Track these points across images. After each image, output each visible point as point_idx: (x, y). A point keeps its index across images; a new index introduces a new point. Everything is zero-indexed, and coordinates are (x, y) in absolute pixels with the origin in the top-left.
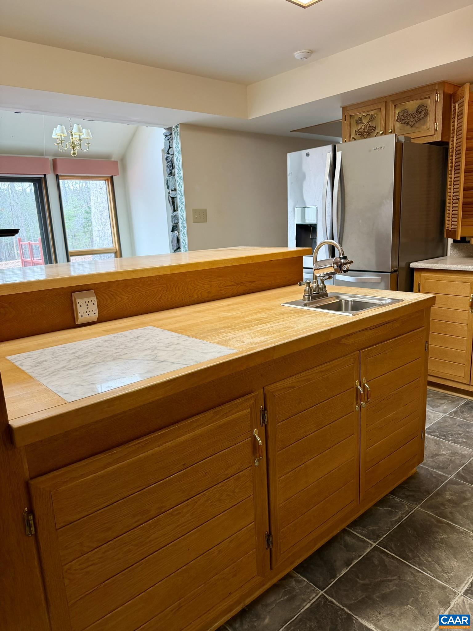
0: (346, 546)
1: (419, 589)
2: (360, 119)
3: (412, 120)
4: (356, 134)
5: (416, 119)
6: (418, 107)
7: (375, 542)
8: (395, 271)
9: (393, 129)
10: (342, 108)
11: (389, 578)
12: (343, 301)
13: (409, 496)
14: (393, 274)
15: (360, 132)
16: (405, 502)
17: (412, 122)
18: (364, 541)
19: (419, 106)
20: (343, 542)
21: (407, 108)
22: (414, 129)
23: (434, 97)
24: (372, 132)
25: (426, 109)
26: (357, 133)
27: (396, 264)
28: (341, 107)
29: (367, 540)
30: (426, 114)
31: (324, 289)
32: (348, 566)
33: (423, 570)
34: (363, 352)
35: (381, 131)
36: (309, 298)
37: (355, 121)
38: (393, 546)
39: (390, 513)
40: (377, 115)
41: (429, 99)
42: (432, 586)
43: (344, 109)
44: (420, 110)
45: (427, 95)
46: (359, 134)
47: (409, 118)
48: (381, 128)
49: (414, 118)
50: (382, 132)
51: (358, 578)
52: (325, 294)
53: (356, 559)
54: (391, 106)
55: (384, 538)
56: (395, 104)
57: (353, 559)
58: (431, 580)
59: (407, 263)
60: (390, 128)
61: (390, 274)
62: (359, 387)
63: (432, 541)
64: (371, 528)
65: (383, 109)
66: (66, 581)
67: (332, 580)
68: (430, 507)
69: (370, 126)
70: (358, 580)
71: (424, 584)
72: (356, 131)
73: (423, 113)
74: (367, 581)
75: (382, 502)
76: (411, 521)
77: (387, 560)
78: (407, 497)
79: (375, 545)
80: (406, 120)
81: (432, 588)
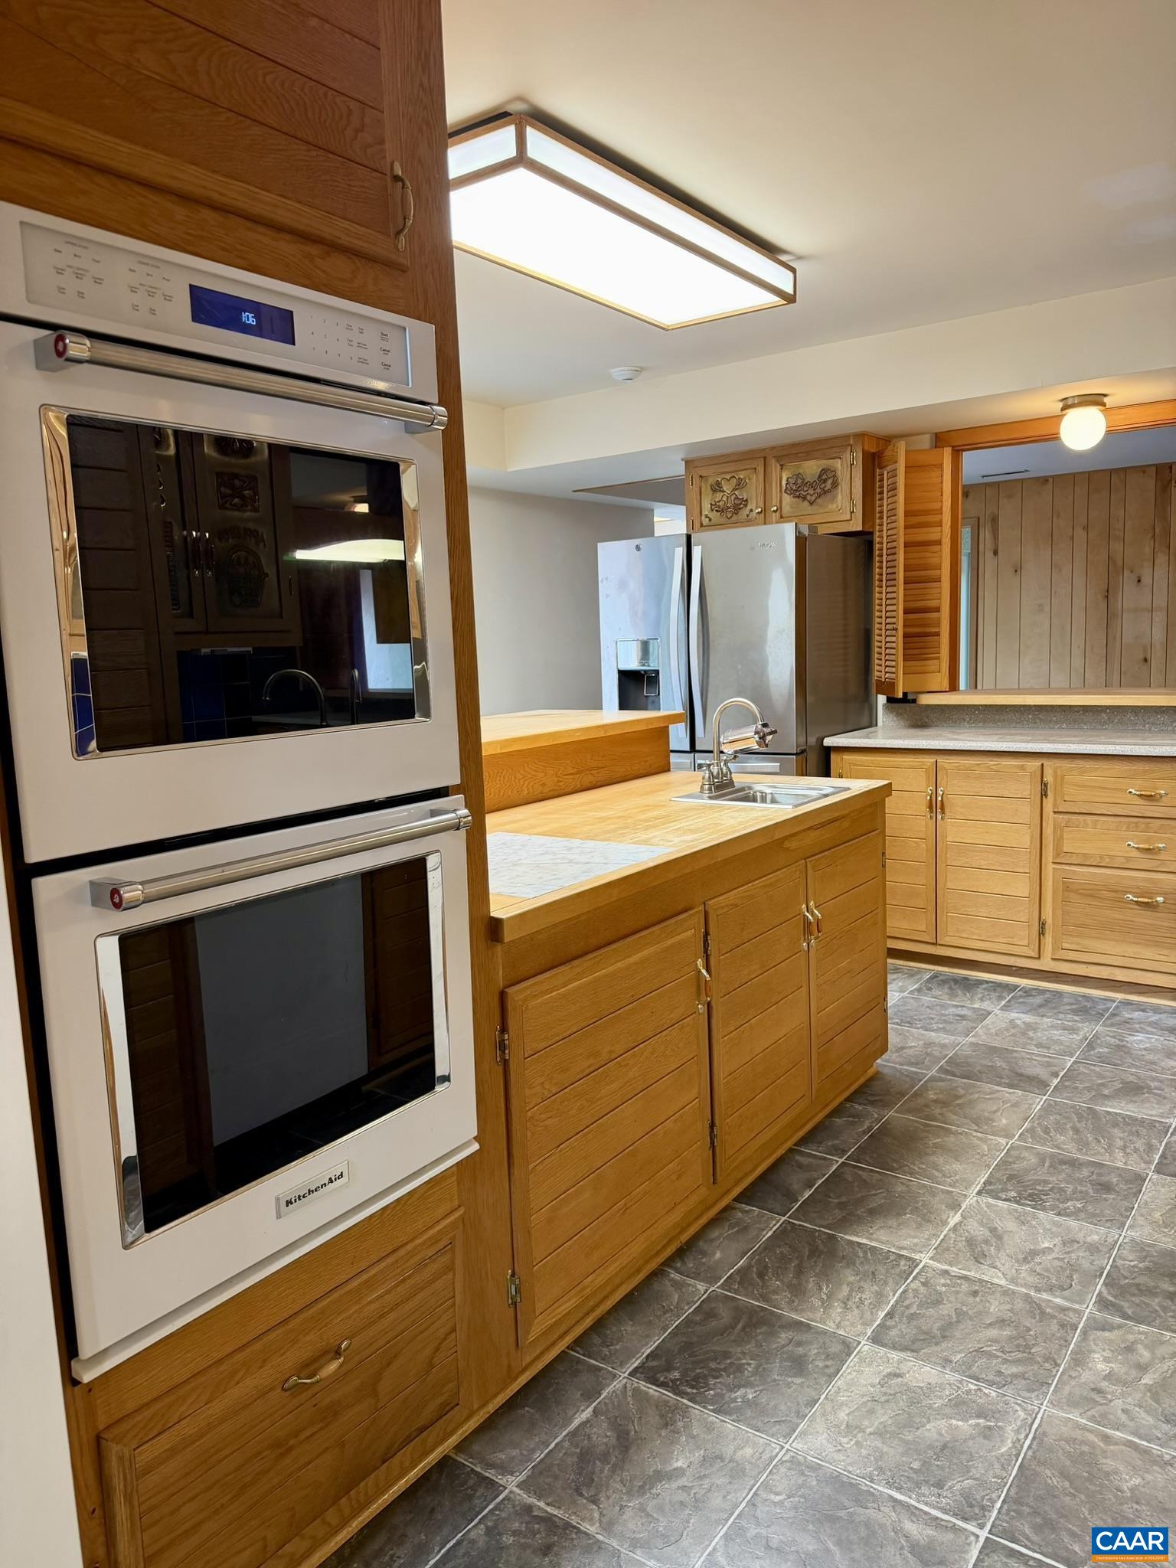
0: (800, 1166)
1: (916, 1197)
2: (718, 484)
3: (811, 491)
4: (712, 510)
5: (819, 491)
6: (821, 472)
7: (841, 1158)
8: (802, 752)
9: (778, 505)
10: (684, 462)
11: (873, 1192)
12: (758, 793)
13: (875, 1101)
14: (800, 757)
15: (719, 507)
16: (870, 1109)
17: (812, 495)
18: (825, 1159)
19: (823, 470)
20: (794, 1164)
21: (801, 471)
22: (814, 507)
23: (847, 455)
24: (740, 509)
25: (834, 476)
26: (713, 507)
27: (802, 740)
28: (682, 460)
29: (828, 1156)
30: (835, 485)
31: (729, 776)
32: (812, 1188)
33: (917, 1178)
34: (810, 861)
35: (757, 508)
36: (710, 789)
37: (709, 487)
38: (867, 1158)
39: (853, 1124)
40: (749, 479)
41: (839, 461)
42: (933, 1193)
43: (688, 463)
44: (824, 477)
45: (836, 452)
46: (716, 511)
47: (805, 489)
48: (757, 504)
49: (814, 490)
50: (760, 510)
51: (830, 1197)
52: (731, 783)
53: (819, 1178)
54: (774, 467)
55: (853, 1152)
56: (782, 463)
57: (816, 1180)
58: (931, 1187)
59: (817, 739)
60: (774, 503)
61: (794, 757)
62: (807, 914)
63: (922, 1147)
64: (830, 1143)
65: (761, 469)
66: (529, 1134)
67: (794, 1204)
68: (909, 1111)
69: (736, 498)
70: (830, 1199)
71: (922, 1192)
72: (711, 504)
73: (830, 482)
74: (844, 1199)
75: (837, 1112)
76: (884, 1131)
77: (864, 1175)
78: (872, 1103)
79: (841, 1161)
80: (802, 492)
81: (933, 1194)
